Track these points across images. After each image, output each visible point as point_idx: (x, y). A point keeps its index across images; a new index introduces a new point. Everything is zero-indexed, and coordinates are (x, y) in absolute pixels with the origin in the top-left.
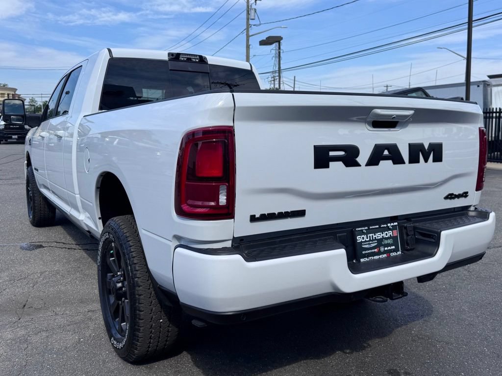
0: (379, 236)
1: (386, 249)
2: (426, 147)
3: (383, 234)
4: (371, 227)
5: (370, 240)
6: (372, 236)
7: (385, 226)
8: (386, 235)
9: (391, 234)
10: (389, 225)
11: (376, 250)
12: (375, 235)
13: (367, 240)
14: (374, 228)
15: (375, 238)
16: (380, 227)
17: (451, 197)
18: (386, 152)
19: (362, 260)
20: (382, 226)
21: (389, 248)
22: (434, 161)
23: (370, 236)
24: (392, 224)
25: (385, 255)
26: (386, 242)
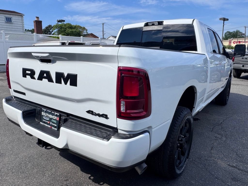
0: (51, 116)
1: (53, 124)
2: (66, 75)
3: (52, 116)
4: (48, 111)
5: (46, 116)
6: (48, 115)
7: (54, 113)
8: (54, 118)
9: (56, 118)
10: (55, 113)
11: (48, 122)
12: (49, 115)
13: (45, 115)
14: (48, 112)
15: (49, 116)
16: (51, 112)
17: (90, 112)
18: (45, 75)
19: (41, 123)
20: (52, 112)
21: (54, 125)
22: (71, 84)
23: (47, 115)
24: (57, 114)
25: (50, 126)
26: (53, 121)
